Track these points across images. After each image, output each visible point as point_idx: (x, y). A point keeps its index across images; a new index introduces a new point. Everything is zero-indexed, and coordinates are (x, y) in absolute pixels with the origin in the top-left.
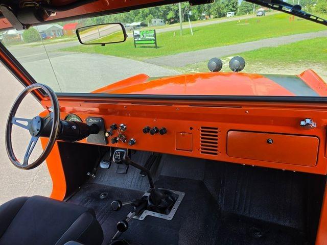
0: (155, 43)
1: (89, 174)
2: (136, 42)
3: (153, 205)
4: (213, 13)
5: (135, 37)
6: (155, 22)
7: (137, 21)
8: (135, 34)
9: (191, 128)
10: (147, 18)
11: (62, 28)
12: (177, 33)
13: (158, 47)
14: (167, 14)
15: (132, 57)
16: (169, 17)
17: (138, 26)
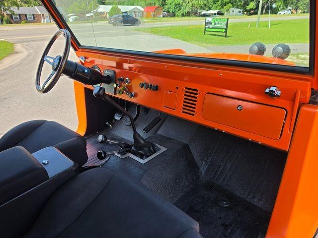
0: (226, 32)
1: (107, 123)
2: (207, 29)
3: (135, 150)
4: (301, 7)
5: (207, 24)
6: (233, 11)
7: (214, 9)
8: (207, 21)
9: (177, 88)
10: (225, 7)
11: (142, 9)
12: (252, 24)
13: (228, 37)
14: (248, 5)
15: (197, 43)
16: (248, 8)
17: (215, 14)
